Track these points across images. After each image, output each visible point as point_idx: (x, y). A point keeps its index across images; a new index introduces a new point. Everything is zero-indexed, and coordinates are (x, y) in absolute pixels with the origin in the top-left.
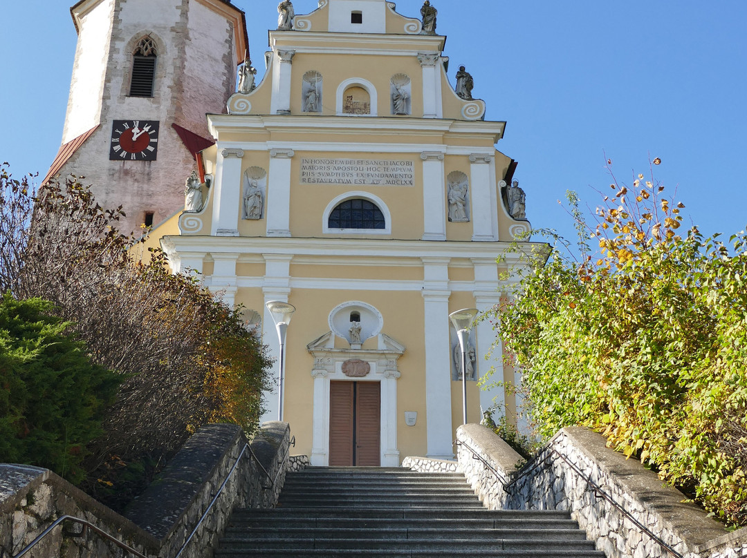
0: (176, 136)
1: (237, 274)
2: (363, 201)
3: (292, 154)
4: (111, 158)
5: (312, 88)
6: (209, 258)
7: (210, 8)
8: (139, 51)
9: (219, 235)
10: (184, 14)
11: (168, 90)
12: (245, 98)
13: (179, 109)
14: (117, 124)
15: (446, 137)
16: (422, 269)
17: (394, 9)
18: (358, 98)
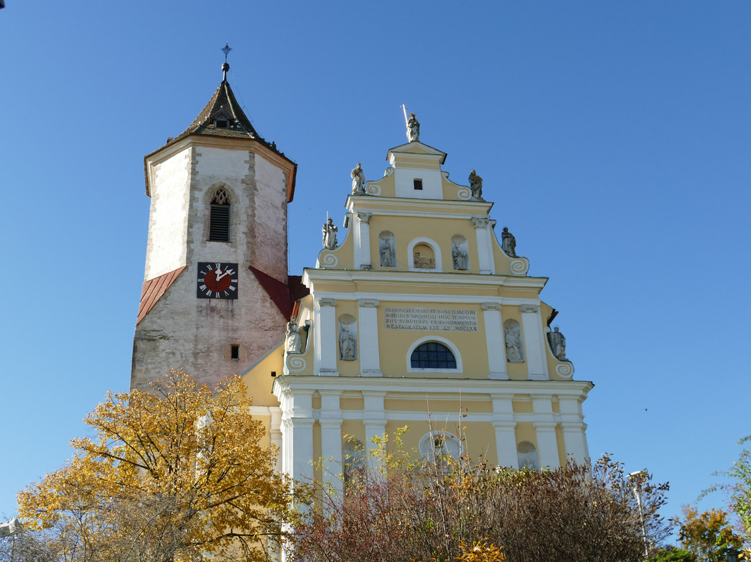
0: (253, 277)
1: (341, 407)
2: (437, 344)
3: (378, 304)
4: (199, 296)
5: (387, 245)
6: (316, 394)
7: (270, 161)
8: (215, 200)
9: (323, 374)
10: (252, 168)
11: (243, 236)
12: (332, 253)
13: (253, 253)
14: (202, 266)
15: (501, 290)
16: (491, 403)
17: (447, 177)
18: (424, 254)
